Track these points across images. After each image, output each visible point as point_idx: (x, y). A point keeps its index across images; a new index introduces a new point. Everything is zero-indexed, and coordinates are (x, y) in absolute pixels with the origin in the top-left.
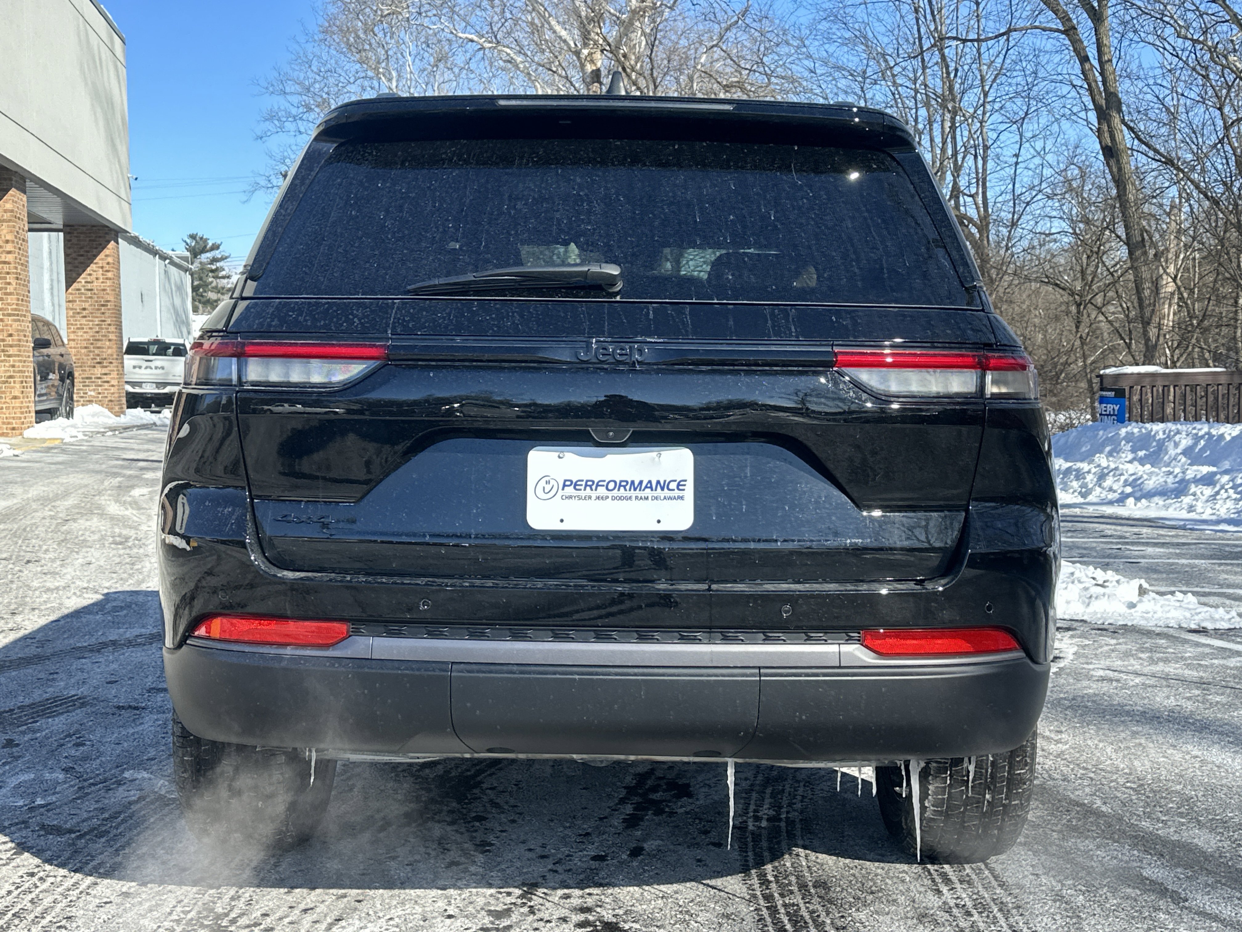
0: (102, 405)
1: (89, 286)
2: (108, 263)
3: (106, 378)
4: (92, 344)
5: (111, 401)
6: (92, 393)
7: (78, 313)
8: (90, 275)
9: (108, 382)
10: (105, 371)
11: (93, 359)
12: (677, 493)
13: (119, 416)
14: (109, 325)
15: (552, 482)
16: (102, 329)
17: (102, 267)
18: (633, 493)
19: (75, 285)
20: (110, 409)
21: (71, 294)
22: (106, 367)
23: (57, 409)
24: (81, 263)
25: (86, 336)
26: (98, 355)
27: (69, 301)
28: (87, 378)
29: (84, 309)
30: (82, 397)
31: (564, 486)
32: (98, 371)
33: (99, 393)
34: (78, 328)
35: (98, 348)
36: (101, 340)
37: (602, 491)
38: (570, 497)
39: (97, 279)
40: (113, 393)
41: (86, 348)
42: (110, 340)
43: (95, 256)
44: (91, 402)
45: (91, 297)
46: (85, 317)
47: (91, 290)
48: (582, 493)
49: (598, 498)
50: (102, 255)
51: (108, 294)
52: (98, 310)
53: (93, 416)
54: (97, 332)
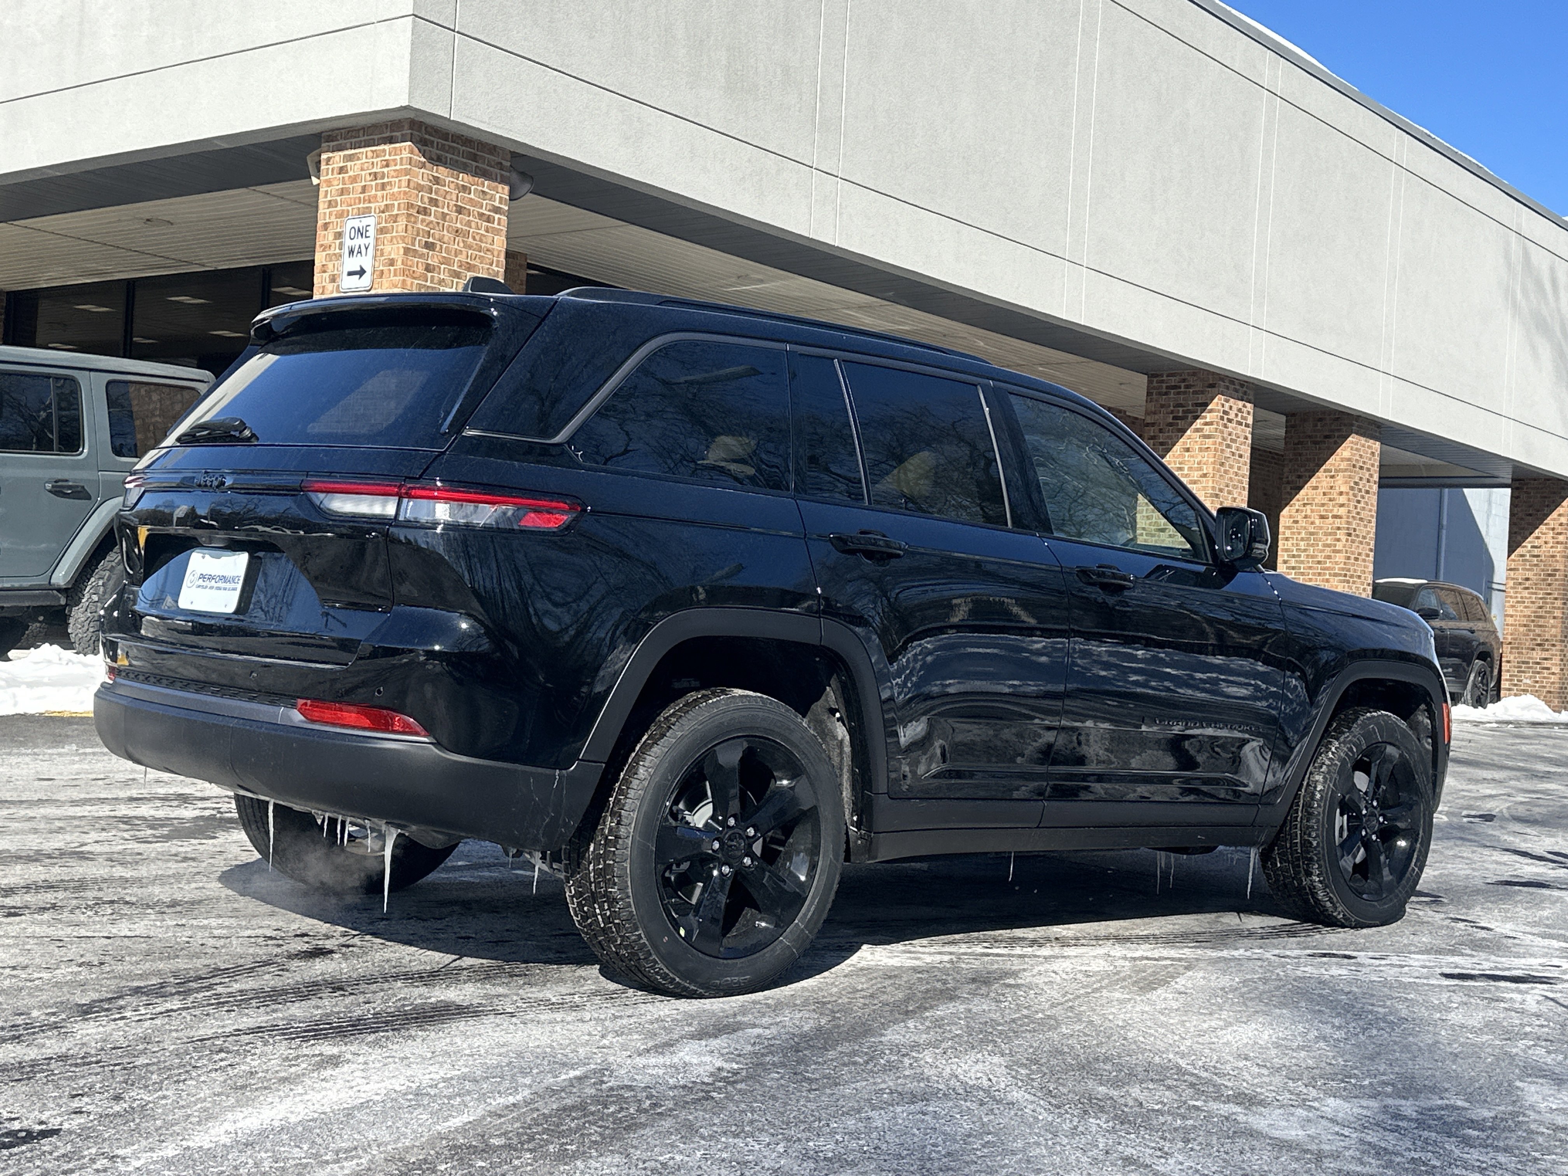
0: (1539, 697)
1: (1536, 552)
2: (1561, 524)
3: (1546, 664)
4: (1533, 621)
5: (1550, 692)
6: (1528, 681)
7: (1520, 584)
8: (1538, 538)
9: (1548, 669)
10: (1545, 655)
11: (1532, 640)
13: (1560, 712)
14: (1556, 599)
16: (1547, 603)
17: (1553, 529)
19: (1520, 551)
20: (1548, 703)
21: (1514, 560)
22: (1547, 650)
23: (1462, 695)
24: (1529, 524)
25: (1527, 612)
26: (1539, 635)
27: (1511, 570)
28: (1523, 663)
29: (1527, 579)
30: (1515, 685)
32: (1537, 655)
33: (1537, 682)
34: (1518, 602)
35: (1540, 626)
36: (1545, 617)
39: (1546, 543)
40: (1553, 683)
41: (1525, 626)
42: (1554, 618)
43: (1547, 516)
44: (1525, 691)
45: (1536, 565)
46: (1527, 588)
47: (1538, 556)
50: (1554, 515)
51: (1557, 561)
52: (1544, 580)
53: (1523, 709)
54: (1540, 607)
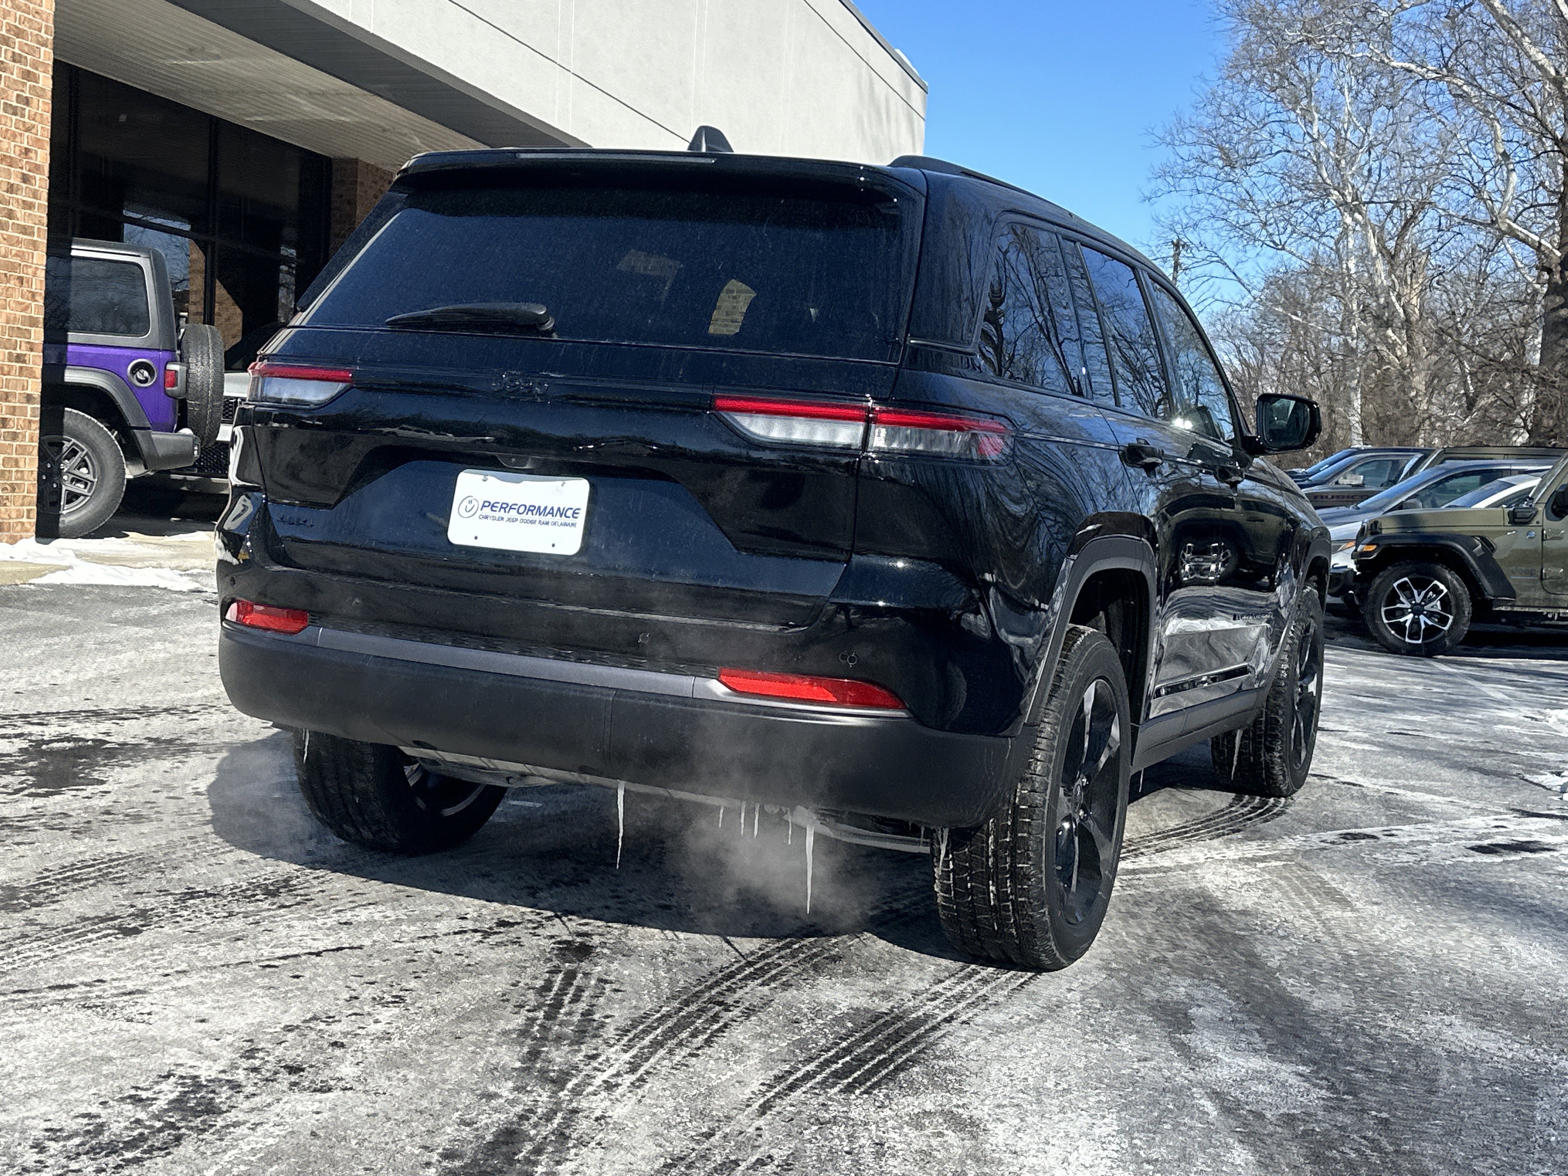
12: (571, 520)
15: (474, 502)
18: (537, 518)
31: (483, 506)
37: (513, 513)
38: (486, 517)
48: (497, 514)
49: (509, 520)
